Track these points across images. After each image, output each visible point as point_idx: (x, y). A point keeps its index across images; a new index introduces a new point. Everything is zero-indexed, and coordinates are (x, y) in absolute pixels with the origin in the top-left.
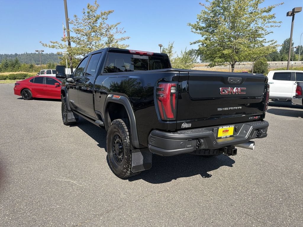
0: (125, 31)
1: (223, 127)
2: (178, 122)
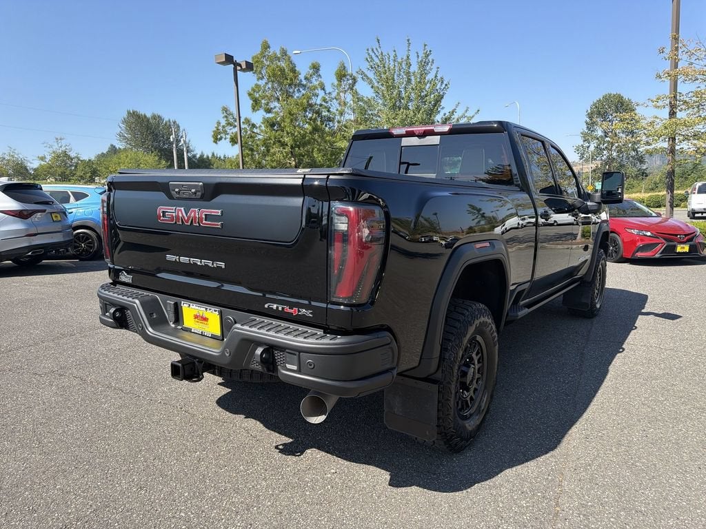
1: (190, 305)
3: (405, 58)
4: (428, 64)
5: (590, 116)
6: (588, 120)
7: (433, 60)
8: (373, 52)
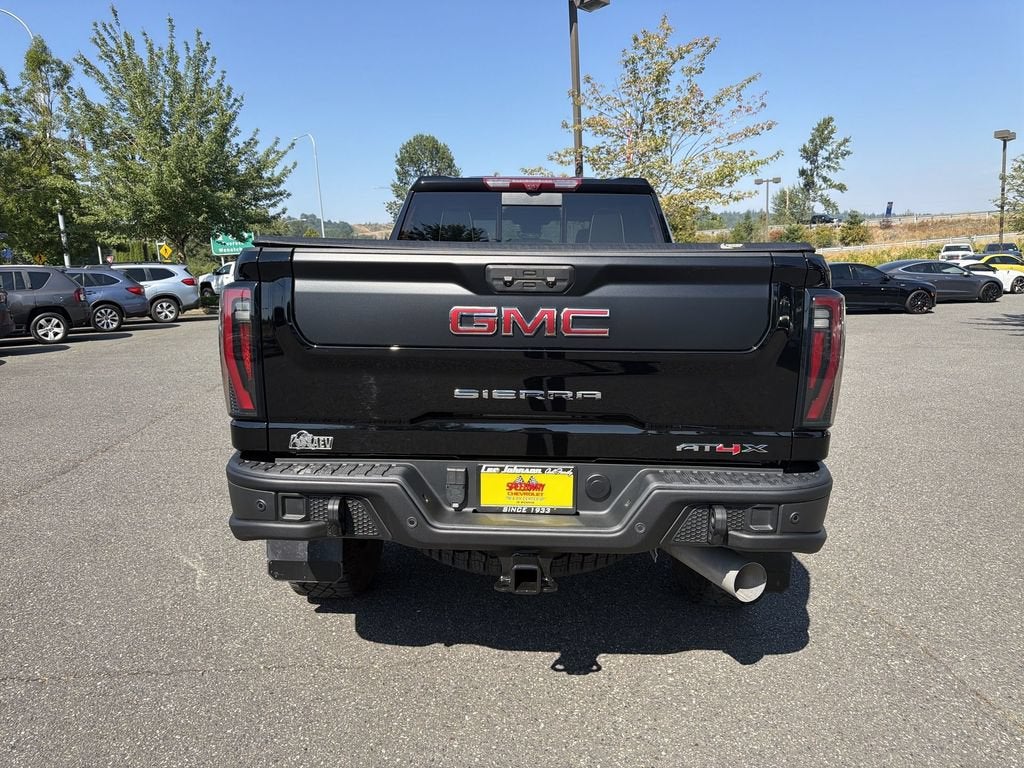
0: (763, 105)
1: (502, 469)
2: (271, 425)
3: (166, 48)
4: (205, 63)
5: (401, 162)
6: (399, 168)
7: (214, 59)
8: (106, 30)
